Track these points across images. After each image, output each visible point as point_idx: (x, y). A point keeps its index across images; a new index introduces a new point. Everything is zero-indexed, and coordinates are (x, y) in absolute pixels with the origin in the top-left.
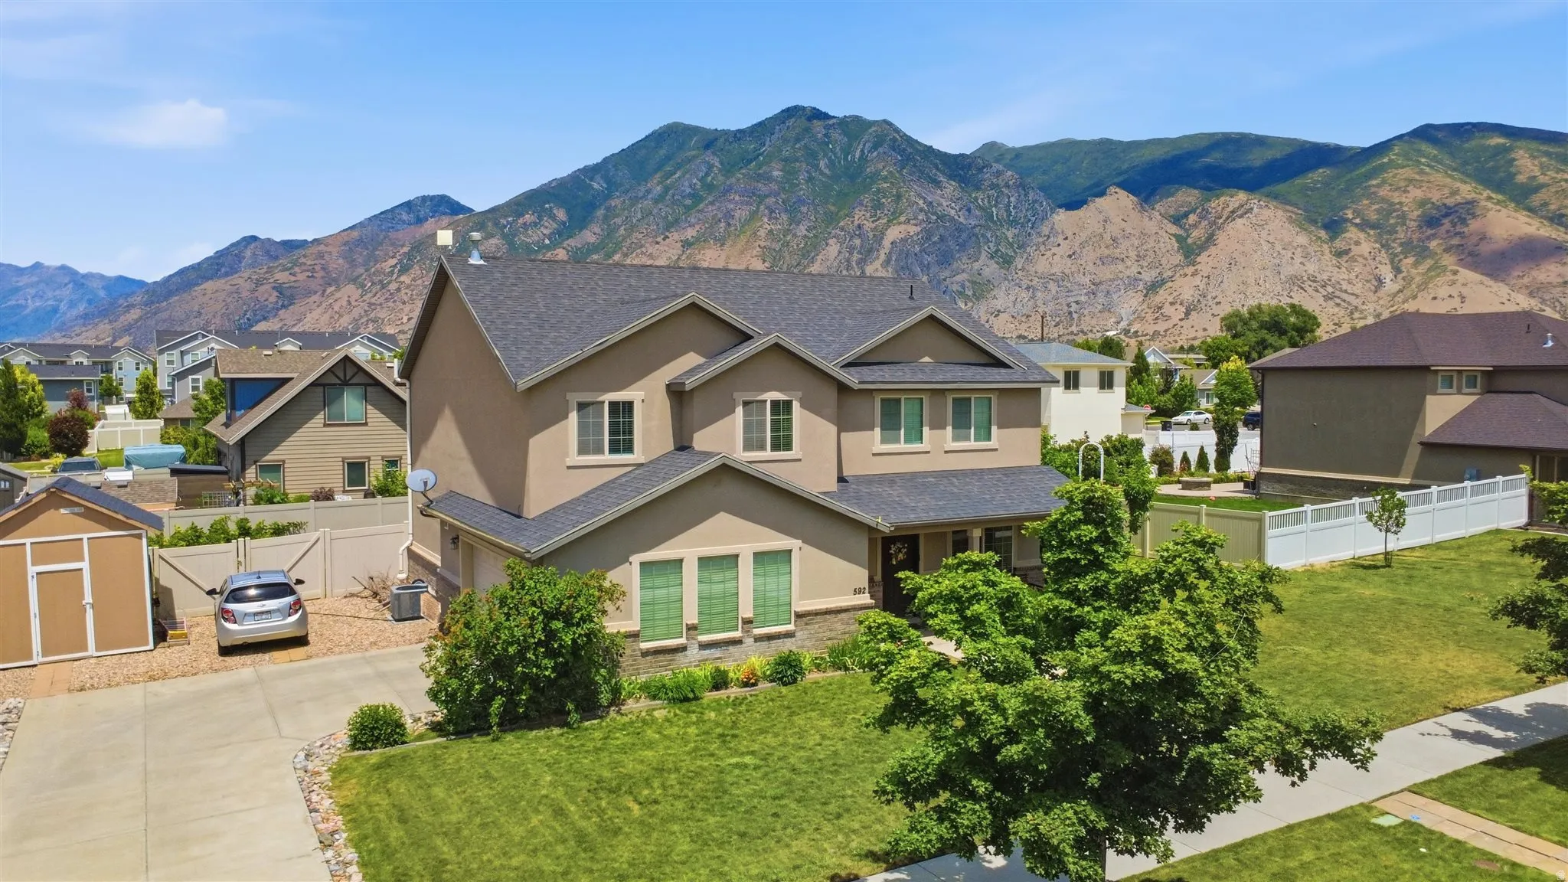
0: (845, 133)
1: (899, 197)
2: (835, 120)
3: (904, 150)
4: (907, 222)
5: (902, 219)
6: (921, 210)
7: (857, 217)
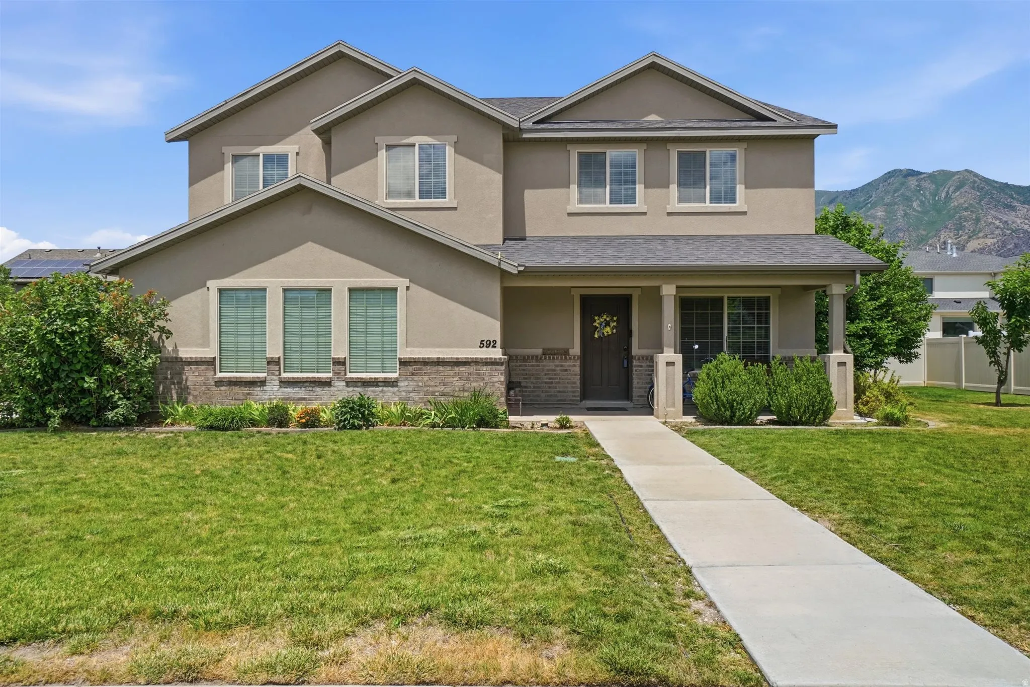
0: (932, 182)
1: (978, 220)
2: (925, 175)
3: (983, 188)
4: (986, 236)
5: (981, 235)
6: (997, 228)
7: (942, 237)
